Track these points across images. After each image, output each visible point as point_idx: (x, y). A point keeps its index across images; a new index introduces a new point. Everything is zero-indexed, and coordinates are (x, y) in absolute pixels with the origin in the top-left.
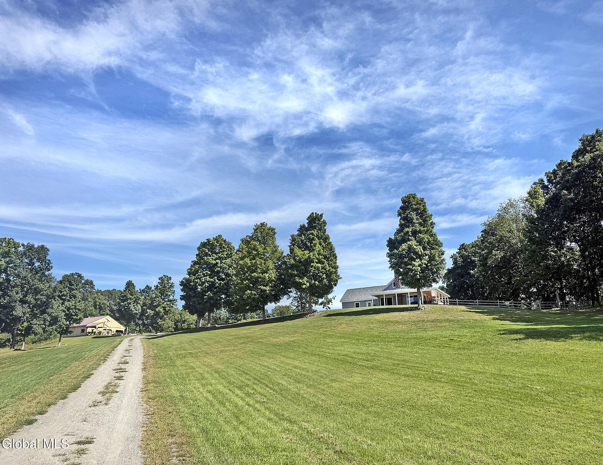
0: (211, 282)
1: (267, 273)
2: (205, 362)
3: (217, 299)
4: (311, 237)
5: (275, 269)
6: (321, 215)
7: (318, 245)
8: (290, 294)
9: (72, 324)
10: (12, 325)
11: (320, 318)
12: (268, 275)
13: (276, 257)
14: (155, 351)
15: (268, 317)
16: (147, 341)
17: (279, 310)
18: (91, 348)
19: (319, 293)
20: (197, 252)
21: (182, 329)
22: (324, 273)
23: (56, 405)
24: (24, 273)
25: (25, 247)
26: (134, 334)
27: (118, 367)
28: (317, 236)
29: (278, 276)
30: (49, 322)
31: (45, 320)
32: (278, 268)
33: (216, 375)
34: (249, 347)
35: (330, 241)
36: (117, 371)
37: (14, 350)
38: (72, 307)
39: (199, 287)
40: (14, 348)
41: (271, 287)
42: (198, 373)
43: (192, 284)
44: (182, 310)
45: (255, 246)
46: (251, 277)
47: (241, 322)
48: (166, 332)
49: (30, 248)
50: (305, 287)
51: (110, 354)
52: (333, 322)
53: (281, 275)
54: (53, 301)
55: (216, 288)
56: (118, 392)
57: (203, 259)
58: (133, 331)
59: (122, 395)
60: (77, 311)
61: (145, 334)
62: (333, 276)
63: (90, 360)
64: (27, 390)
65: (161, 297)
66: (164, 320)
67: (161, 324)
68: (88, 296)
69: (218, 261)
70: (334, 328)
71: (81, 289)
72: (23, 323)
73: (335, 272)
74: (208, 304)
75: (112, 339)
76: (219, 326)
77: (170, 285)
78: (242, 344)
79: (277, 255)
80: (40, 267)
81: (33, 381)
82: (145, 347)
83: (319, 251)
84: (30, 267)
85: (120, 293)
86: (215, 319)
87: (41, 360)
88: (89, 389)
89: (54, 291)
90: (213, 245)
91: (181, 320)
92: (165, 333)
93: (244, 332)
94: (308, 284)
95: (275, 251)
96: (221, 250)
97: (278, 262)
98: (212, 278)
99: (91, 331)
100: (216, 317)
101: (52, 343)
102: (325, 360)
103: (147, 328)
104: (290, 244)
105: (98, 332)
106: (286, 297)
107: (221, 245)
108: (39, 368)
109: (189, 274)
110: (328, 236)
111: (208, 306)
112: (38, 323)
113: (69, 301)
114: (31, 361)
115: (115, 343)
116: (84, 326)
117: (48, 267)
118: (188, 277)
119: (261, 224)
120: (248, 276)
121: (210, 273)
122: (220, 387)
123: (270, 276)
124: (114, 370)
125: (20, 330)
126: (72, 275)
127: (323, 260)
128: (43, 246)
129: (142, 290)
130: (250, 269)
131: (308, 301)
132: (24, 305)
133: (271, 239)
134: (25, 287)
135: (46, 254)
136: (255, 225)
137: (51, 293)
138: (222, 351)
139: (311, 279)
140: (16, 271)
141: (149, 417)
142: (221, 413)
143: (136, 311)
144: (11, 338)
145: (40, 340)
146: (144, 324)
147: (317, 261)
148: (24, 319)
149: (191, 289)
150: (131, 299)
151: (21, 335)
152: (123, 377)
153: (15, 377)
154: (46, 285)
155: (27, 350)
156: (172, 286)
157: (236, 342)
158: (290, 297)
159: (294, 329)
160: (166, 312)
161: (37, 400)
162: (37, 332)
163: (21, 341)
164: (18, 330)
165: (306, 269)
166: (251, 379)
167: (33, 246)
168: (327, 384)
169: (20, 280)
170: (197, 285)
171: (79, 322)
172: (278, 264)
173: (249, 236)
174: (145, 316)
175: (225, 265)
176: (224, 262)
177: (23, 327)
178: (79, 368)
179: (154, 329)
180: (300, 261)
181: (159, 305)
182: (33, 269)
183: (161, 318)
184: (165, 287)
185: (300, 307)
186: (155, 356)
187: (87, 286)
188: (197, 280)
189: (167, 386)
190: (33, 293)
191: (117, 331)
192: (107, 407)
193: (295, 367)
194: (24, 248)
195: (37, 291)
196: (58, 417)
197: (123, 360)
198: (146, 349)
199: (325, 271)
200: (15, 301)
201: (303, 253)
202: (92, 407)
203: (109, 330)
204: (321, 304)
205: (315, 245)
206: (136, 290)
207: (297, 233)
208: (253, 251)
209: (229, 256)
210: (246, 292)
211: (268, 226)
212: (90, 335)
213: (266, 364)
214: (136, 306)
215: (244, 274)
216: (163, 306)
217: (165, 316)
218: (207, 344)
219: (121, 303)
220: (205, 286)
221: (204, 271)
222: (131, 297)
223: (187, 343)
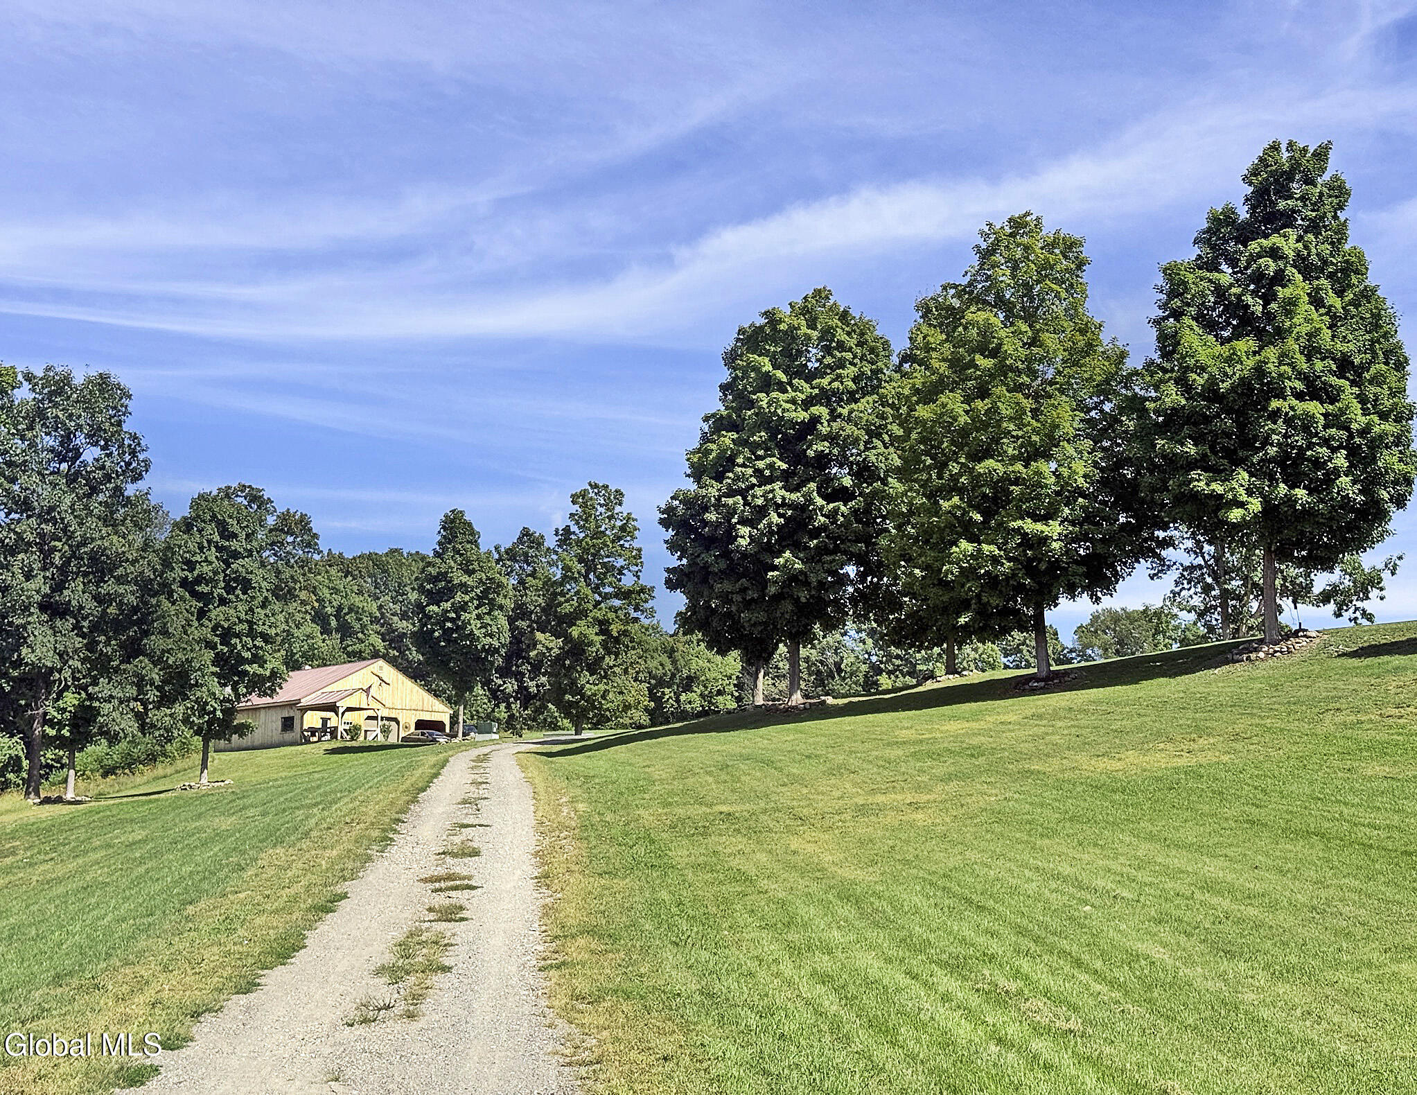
0: (793, 506)
1: (1048, 457)
2: (794, 853)
3: (822, 585)
4: (1267, 266)
5: (1088, 436)
6: (1321, 154)
7: (1304, 307)
8: (1164, 553)
9: (244, 696)
10: (23, 702)
11: (1320, 662)
12: (1053, 465)
13: (1091, 379)
14: (581, 807)
15: (1059, 662)
16: (546, 763)
17: (1114, 630)
18: (326, 794)
19: (1313, 546)
20: (725, 376)
21: (682, 715)
22: (1340, 447)
23: (220, 1015)
24: (45, 494)
25: (37, 384)
26: (487, 737)
27: (441, 871)
28: (1301, 263)
29: (1102, 470)
30: (158, 688)
31: (140, 683)
32: (1099, 430)
33: (846, 911)
34: (983, 794)
35: (1371, 281)
36: (437, 885)
37: (41, 803)
38: (237, 628)
39: (744, 530)
40: (38, 794)
41: (1073, 523)
42: (769, 900)
43: (711, 516)
44: (676, 634)
45: (986, 332)
46: (976, 479)
47: (936, 686)
48: (618, 726)
49: (57, 387)
50: (1243, 518)
51: (402, 816)
52: (1392, 684)
53: (1121, 462)
54: (166, 604)
55: (815, 533)
56: (449, 969)
57: (751, 404)
58: (483, 724)
59: (466, 981)
60: (259, 642)
61: (534, 737)
62: (1388, 459)
63: (328, 841)
64: (109, 955)
65: (586, 577)
66: (605, 677)
67: (595, 695)
68: (295, 581)
69: (821, 410)
70: (1396, 712)
71: (268, 553)
72: (60, 695)
73: (1398, 437)
74: (788, 606)
75: (405, 756)
76: (841, 702)
77: (619, 523)
78: (950, 779)
79: (1097, 367)
80: (103, 467)
81: (124, 920)
82: (541, 788)
83: (1312, 335)
84: (64, 466)
85: (421, 564)
86: (819, 673)
87: (144, 841)
88: (340, 955)
89: (167, 564)
90: (794, 339)
91: (673, 675)
92: (613, 732)
93: (954, 727)
94: (1256, 505)
95: (1085, 349)
96: (828, 360)
97: (1102, 402)
98: (797, 489)
99: (320, 726)
100: (821, 662)
101: (177, 772)
102: (1358, 859)
103: (538, 711)
104: (1160, 313)
105: (347, 727)
106: (1143, 567)
107: (827, 333)
108: (142, 870)
109: (697, 473)
110: (1360, 256)
111: (787, 616)
112: (117, 693)
113: (223, 602)
114: (109, 846)
115: (418, 773)
116: (292, 704)
117: (134, 465)
118: (690, 486)
119: (1010, 220)
120: (960, 474)
121: (784, 466)
122: (869, 963)
123: (1065, 472)
124: (425, 881)
125: (51, 723)
126: (228, 496)
127: (1334, 380)
128: (104, 378)
129: (507, 552)
130: (967, 445)
131: (1255, 585)
132: (58, 623)
133: (1063, 295)
134: (54, 549)
135: (119, 414)
136: (982, 233)
137: (155, 571)
138: (861, 810)
139: (1272, 478)
140: (16, 488)
141: (583, 1071)
142: (882, 1070)
143: (489, 640)
144: (21, 754)
145: (129, 764)
146: (525, 697)
147: (1299, 386)
148: (65, 679)
149: (708, 542)
150: (465, 588)
151: (60, 742)
152: (461, 908)
153: (56, 907)
154: (130, 538)
155: (86, 802)
156: (626, 530)
157: (921, 771)
158: (1163, 567)
159: (1190, 714)
160: (613, 644)
161: (149, 994)
162: (117, 728)
163: (62, 767)
164: (47, 722)
165: (1241, 426)
166: (1004, 931)
167: (66, 380)
168: (1369, 964)
169: (33, 521)
170: (734, 521)
171: (269, 688)
172: (1102, 411)
173: (955, 286)
174: (527, 659)
175: (850, 429)
176: (845, 412)
177: (64, 710)
178: (290, 874)
179: (568, 715)
180: (1211, 393)
181: (580, 613)
182: (78, 473)
183: (594, 666)
184: (598, 534)
185: (1216, 616)
186: (584, 828)
187: (290, 539)
188: (730, 501)
189: (645, 950)
190: (85, 574)
191: (420, 724)
192: (415, 1026)
193: (1209, 886)
194: (34, 390)
195: (101, 567)
196: (234, 1062)
197: (457, 840)
198: (543, 796)
199: (1343, 434)
200: (26, 609)
201: (1225, 350)
202: (356, 1026)
203: (389, 719)
204: (1325, 597)
205: (1290, 306)
206: (483, 549)
207: (1193, 252)
208: (977, 356)
209: (868, 384)
210: (954, 549)
211: (1048, 230)
212: (315, 739)
213: (1066, 869)
214: (487, 619)
215: (942, 466)
216: (599, 615)
217: (610, 661)
218: (795, 780)
219: (427, 605)
220: (770, 525)
221: (759, 458)
222: (465, 578)
223: (709, 773)
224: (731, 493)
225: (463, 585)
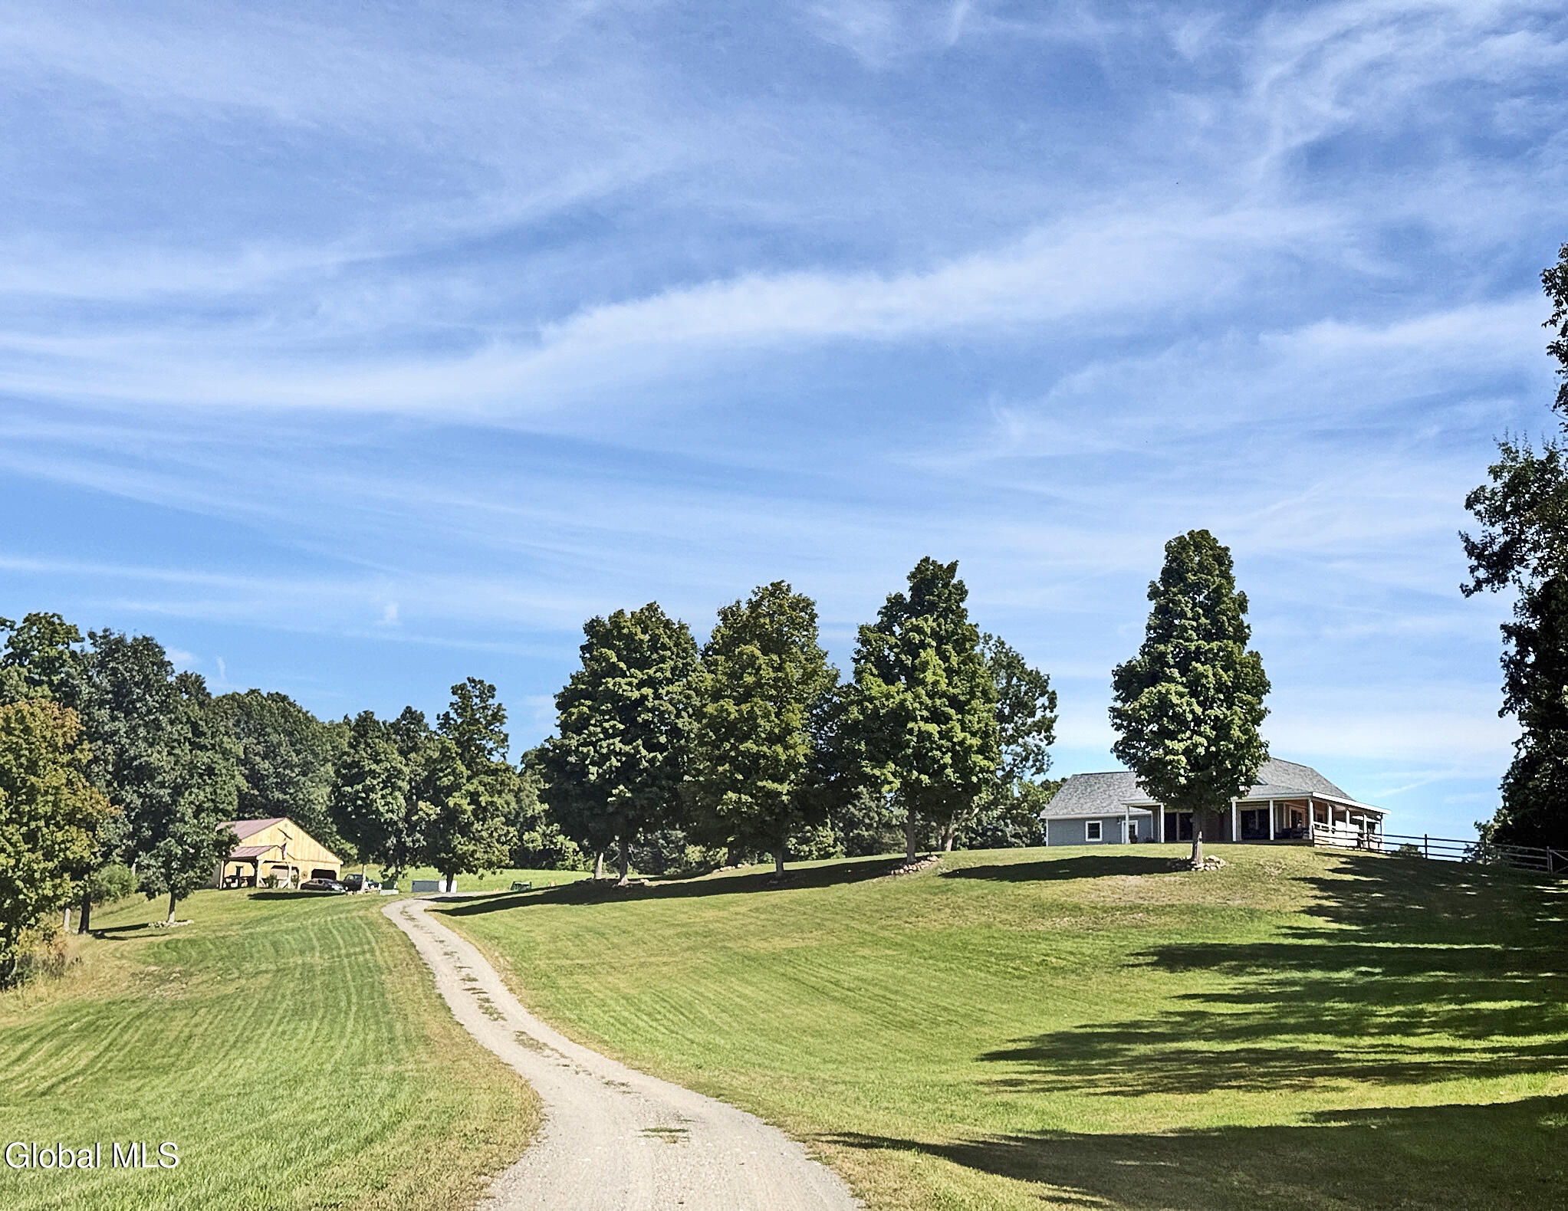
0: (626, 754)
1: (783, 742)
4: (915, 638)
6: (952, 568)
7: (933, 665)
22: (947, 751)
28: (935, 634)
39: (593, 769)
41: (796, 785)
43: (572, 759)
45: (752, 659)
46: (740, 754)
50: (890, 790)
55: (641, 772)
57: (602, 684)
65: (462, 757)
66: (474, 839)
67: (464, 853)
69: (646, 689)
74: (620, 819)
76: (654, 884)
77: (491, 713)
79: (818, 685)
83: (936, 683)
90: (633, 640)
93: (710, 914)
94: (897, 783)
95: (812, 673)
96: (655, 656)
98: (630, 743)
99: (235, 873)
104: (856, 656)
107: (656, 637)
109: (563, 728)
110: (973, 630)
111: (619, 826)
118: (559, 736)
119: (771, 585)
120: (730, 750)
121: (622, 727)
123: (792, 753)
127: (947, 710)
128: (146, 638)
130: (735, 732)
136: (753, 592)
138: (642, 965)
139: (908, 768)
143: (390, 815)
147: (925, 713)
149: (569, 775)
150: (373, 774)
156: (496, 718)
157: (677, 945)
160: (481, 812)
165: (892, 737)
170: (587, 762)
175: (666, 705)
176: (664, 692)
180: (876, 715)
181: (455, 787)
183: (465, 830)
184: (473, 721)
188: (585, 750)
191: (316, 873)
194: (96, 646)
199: (950, 744)
201: (885, 690)
203: (289, 868)
205: (924, 666)
207: (878, 619)
208: (745, 673)
209: (680, 673)
210: (725, 796)
211: (794, 592)
214: (390, 799)
215: (720, 743)
216: (471, 788)
217: (477, 826)
218: (615, 946)
219: (343, 786)
220: (611, 766)
221: (607, 721)
222: (374, 767)
223: (568, 939)
224: (585, 744)
225: (372, 773)
